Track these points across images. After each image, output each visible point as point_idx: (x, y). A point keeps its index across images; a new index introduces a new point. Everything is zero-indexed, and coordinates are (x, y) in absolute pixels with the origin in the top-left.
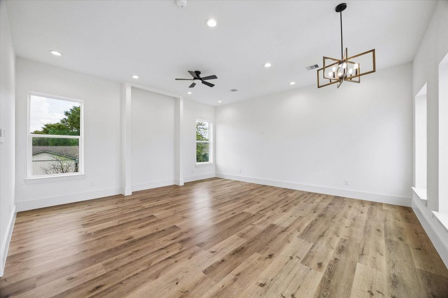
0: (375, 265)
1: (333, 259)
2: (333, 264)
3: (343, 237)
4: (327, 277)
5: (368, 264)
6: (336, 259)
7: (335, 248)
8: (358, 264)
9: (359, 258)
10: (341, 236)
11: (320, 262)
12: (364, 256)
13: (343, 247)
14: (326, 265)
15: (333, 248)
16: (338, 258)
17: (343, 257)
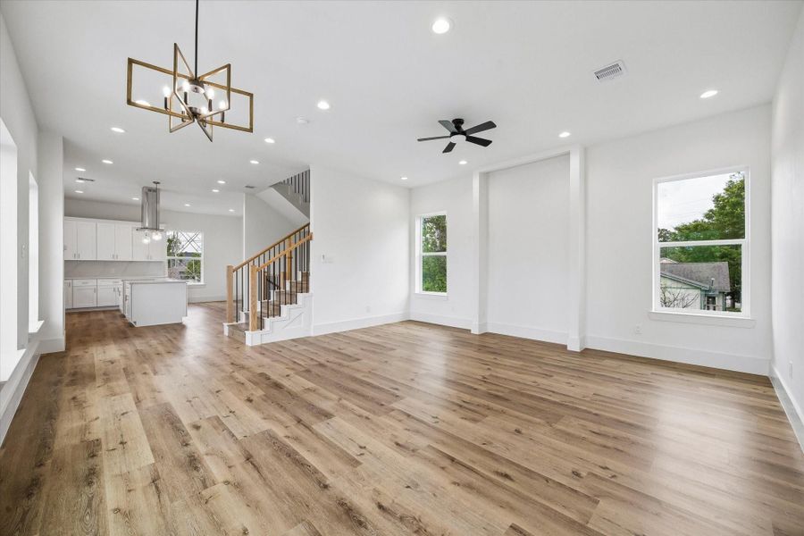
0: (126, 478)
1: (191, 442)
2: (185, 438)
3: (215, 488)
4: (178, 425)
5: (138, 472)
6: (187, 445)
7: (205, 457)
8: (152, 461)
9: (156, 471)
10: (221, 488)
11: (201, 430)
12: (150, 480)
13: (196, 468)
14: (192, 432)
15: (207, 454)
16: (185, 448)
17: (181, 453)
